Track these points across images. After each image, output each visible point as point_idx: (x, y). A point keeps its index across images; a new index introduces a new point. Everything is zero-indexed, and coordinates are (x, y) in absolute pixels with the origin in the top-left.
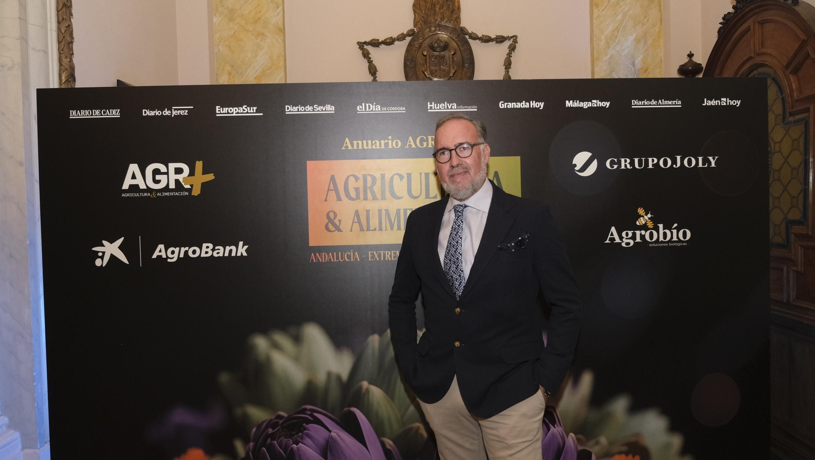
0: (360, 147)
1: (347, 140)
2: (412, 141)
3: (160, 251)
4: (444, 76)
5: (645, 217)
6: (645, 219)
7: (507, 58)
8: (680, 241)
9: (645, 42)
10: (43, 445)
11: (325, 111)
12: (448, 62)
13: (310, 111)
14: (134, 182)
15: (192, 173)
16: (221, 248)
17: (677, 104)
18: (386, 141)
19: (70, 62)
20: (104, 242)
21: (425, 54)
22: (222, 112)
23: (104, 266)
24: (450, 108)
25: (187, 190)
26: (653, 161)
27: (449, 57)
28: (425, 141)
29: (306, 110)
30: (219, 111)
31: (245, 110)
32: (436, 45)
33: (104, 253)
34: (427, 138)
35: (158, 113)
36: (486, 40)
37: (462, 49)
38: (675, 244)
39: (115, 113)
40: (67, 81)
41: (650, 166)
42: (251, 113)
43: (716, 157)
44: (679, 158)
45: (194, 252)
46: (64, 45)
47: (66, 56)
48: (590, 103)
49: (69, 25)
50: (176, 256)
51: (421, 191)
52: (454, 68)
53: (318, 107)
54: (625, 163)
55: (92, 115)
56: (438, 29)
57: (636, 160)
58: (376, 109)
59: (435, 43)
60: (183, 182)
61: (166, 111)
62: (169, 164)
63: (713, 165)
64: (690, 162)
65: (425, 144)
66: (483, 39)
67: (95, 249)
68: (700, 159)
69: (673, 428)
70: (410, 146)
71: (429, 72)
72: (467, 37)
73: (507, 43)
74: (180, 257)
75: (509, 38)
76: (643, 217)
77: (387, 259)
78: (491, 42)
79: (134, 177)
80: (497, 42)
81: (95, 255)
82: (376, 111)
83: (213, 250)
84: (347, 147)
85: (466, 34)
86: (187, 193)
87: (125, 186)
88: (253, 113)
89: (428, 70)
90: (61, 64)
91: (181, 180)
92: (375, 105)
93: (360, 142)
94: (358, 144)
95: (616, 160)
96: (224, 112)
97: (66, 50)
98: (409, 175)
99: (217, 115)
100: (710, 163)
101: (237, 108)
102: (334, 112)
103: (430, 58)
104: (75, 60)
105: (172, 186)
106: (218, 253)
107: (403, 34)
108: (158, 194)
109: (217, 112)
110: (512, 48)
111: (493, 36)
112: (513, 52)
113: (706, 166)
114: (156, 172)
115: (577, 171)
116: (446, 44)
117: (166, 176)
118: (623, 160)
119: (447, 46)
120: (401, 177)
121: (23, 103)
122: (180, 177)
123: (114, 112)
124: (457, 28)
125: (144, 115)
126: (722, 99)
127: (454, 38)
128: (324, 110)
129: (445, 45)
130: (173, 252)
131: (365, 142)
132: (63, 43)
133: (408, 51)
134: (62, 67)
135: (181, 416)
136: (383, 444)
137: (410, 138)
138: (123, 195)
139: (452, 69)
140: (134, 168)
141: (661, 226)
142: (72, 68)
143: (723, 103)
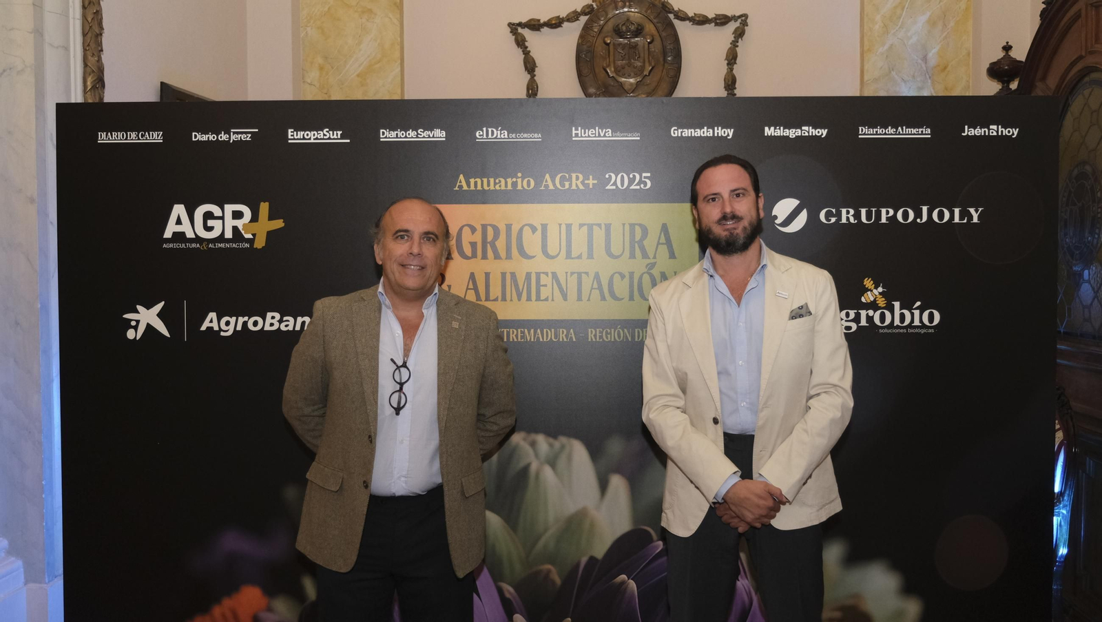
0: (479, 188)
1: (461, 177)
2: (549, 180)
3: (211, 321)
4: (636, 75)
5: (875, 291)
6: (873, 293)
7: (730, 48)
8: (923, 326)
9: (945, 25)
10: (53, 580)
11: (433, 137)
12: (642, 55)
13: (412, 137)
14: (179, 229)
15: (255, 219)
16: (291, 319)
17: (925, 133)
18: (514, 180)
19: (98, 61)
20: (139, 308)
21: (609, 42)
22: (296, 137)
23: (137, 339)
24: (602, 135)
25: (248, 240)
26: (888, 212)
27: (644, 47)
28: (567, 180)
29: (408, 136)
30: (292, 136)
31: (326, 135)
32: (624, 28)
33: (138, 322)
34: (570, 178)
35: (212, 137)
36: (701, 21)
37: (664, 34)
38: (917, 331)
39: (156, 137)
40: (94, 87)
41: (884, 220)
42: (334, 139)
43: (980, 209)
44: (925, 209)
45: (255, 324)
46: (91, 38)
47: (93, 54)
48: (799, 130)
49: (97, 11)
50: (231, 328)
51: (560, 249)
52: (650, 64)
53: (423, 132)
54: (847, 215)
55: (126, 139)
56: (627, 4)
57: (863, 211)
58: (502, 135)
59: (622, 25)
60: (243, 229)
61: (222, 135)
62: (226, 206)
63: (975, 220)
64: (941, 215)
65: (567, 184)
66: (695, 20)
67: (127, 316)
68: (957, 211)
69: (908, 589)
70: (547, 186)
71: (613, 69)
72: (671, 16)
73: (733, 26)
74: (237, 329)
75: (735, 18)
76: (872, 291)
77: (511, 340)
78: (707, 25)
79: (179, 222)
80: (717, 24)
81: (127, 324)
82: (501, 138)
83: (280, 321)
84: (461, 187)
85: (671, 13)
86: (247, 245)
87: (168, 234)
88: (337, 139)
89: (612, 65)
90: (86, 65)
91: (241, 228)
92: (501, 130)
93: (479, 181)
94: (476, 183)
95: (834, 210)
96: (299, 137)
97: (93, 45)
98: (544, 227)
99: (289, 141)
100: (971, 217)
101: (315, 132)
102: (444, 139)
103: (615, 49)
104: (105, 58)
105: (229, 234)
106: (287, 326)
107: (575, 12)
108: (210, 245)
109: (290, 137)
110: (739, 34)
111: (711, 16)
112: (740, 40)
113: (965, 221)
114: (208, 216)
115: (778, 225)
116: (640, 28)
117: (221, 221)
118: (844, 211)
119: (641, 30)
120: (534, 229)
121: (37, 118)
122: (239, 224)
123: (155, 134)
124: (657, 3)
125: (194, 139)
126: (991, 127)
127: (652, 17)
128: (431, 136)
129: (637, 28)
130: (228, 323)
131: (485, 180)
132: (89, 35)
133: (582, 37)
134: (88, 70)
135: (233, 542)
136: (500, 592)
137: (547, 176)
138: (164, 246)
139: (647, 64)
140: (179, 210)
141: (897, 305)
142: (101, 70)
143: (992, 133)
